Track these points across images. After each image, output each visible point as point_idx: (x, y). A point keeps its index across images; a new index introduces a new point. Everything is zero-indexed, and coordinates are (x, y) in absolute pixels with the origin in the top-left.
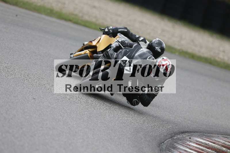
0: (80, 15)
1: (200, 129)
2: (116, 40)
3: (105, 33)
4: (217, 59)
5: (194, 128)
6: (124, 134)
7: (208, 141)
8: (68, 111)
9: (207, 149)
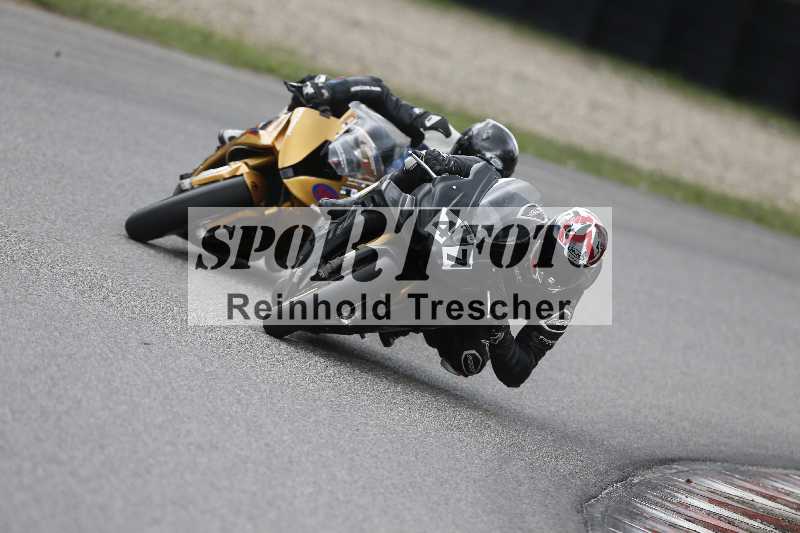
0: (306, 51)
1: (723, 448)
2: (344, 125)
3: (303, 101)
4: (782, 204)
5: (704, 445)
6: (457, 466)
7: (751, 491)
8: (263, 387)
9: (746, 520)
